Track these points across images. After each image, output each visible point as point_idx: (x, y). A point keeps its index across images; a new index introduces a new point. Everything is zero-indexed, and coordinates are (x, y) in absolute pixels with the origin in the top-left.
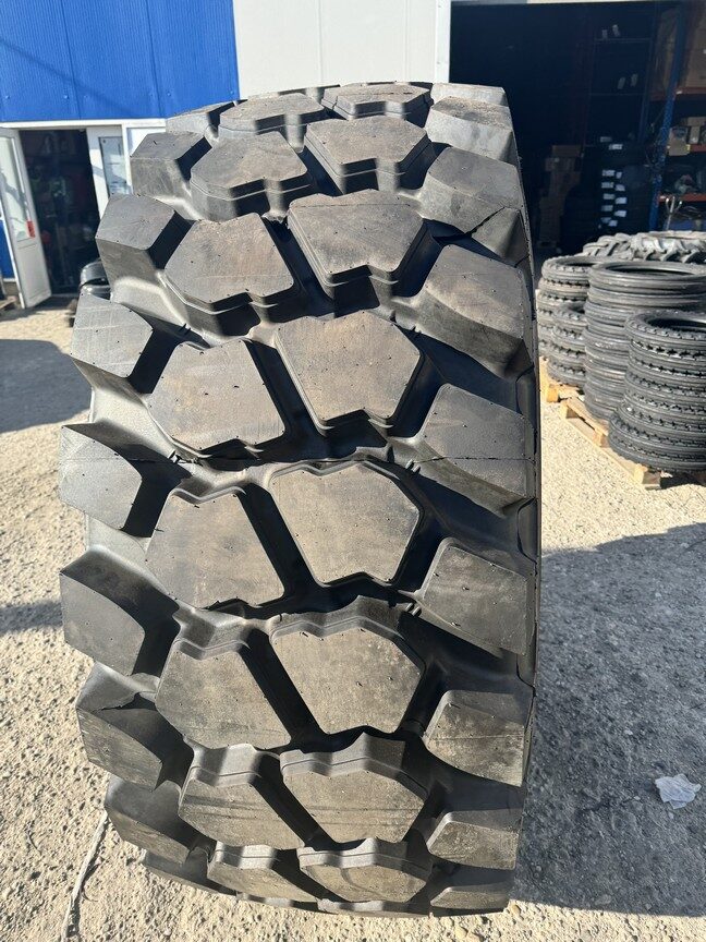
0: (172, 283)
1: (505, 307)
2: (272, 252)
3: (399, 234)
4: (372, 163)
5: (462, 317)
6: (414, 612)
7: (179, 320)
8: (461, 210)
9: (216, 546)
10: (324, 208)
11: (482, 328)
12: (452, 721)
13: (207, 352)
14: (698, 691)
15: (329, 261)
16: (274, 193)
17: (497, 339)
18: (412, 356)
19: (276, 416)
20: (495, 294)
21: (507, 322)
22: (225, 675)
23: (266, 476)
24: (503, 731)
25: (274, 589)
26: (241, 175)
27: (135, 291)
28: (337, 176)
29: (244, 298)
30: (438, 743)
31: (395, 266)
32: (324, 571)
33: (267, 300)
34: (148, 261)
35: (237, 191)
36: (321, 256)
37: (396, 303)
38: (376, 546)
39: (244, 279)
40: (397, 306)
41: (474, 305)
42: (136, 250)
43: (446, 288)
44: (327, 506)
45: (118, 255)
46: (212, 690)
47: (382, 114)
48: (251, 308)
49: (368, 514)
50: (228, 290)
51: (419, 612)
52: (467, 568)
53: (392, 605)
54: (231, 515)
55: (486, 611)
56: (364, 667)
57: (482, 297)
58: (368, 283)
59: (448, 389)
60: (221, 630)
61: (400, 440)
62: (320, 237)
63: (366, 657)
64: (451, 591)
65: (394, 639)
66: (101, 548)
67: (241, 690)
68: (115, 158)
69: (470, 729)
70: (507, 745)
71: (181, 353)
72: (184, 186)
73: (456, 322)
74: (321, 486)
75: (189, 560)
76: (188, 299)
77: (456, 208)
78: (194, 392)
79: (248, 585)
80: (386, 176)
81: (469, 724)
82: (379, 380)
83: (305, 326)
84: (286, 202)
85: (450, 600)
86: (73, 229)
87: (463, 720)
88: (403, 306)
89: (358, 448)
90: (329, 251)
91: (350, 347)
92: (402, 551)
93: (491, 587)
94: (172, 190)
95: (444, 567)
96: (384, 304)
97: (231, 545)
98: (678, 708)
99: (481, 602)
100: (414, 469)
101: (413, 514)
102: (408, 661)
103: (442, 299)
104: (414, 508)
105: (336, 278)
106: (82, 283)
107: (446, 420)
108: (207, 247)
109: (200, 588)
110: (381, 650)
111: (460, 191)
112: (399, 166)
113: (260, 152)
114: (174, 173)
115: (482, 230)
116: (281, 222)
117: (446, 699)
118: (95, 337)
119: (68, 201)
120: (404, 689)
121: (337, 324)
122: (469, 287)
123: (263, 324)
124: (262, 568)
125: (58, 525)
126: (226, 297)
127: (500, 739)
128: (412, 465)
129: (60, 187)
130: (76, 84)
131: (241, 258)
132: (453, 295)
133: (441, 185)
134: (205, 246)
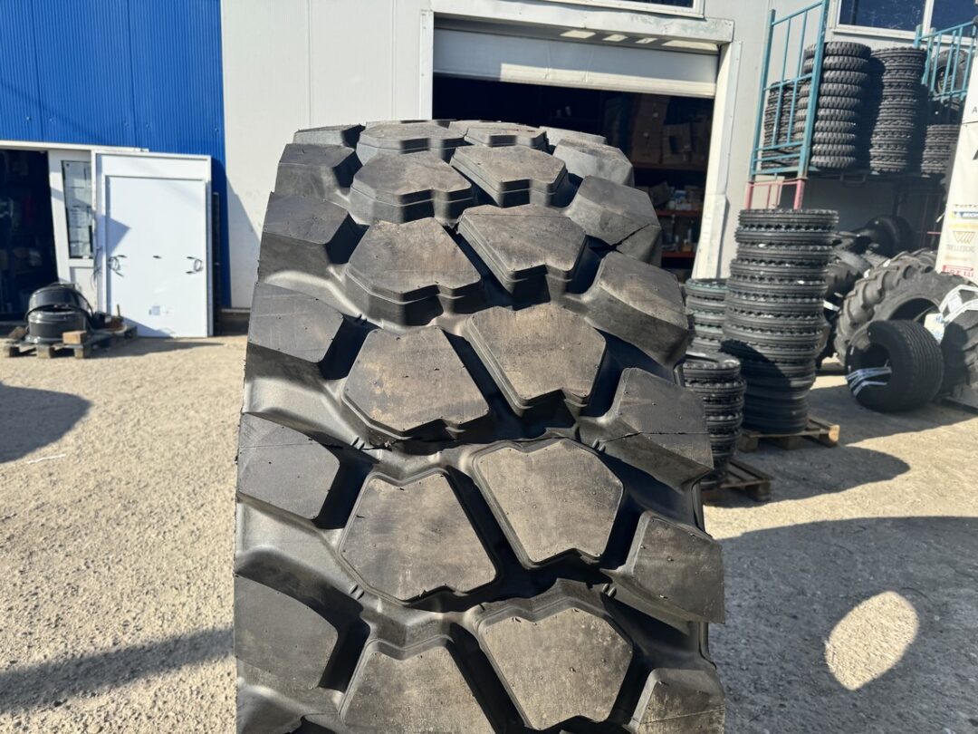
1: (669, 303)
2: (455, 251)
3: (567, 240)
4: (526, 184)
5: (634, 310)
6: (610, 593)
8: (609, 226)
9: (422, 530)
11: (653, 320)
12: (661, 700)
13: (404, 338)
15: (510, 260)
16: (440, 203)
17: (666, 330)
18: (599, 342)
19: (479, 396)
20: (660, 293)
21: (673, 315)
22: (429, 675)
23: (465, 460)
24: (707, 706)
25: (485, 573)
26: (409, 184)
28: (494, 193)
29: (433, 290)
30: (647, 727)
31: (571, 267)
32: (534, 548)
33: (456, 292)
35: (406, 198)
36: (502, 257)
37: (567, 300)
38: (585, 521)
39: (432, 273)
40: (568, 300)
41: (644, 300)
43: (618, 286)
44: (536, 482)
46: (414, 693)
47: (515, 145)
48: (437, 299)
49: (576, 489)
50: (417, 283)
51: (615, 592)
52: (670, 539)
53: (590, 587)
54: (438, 494)
55: (690, 581)
56: (577, 651)
57: (649, 295)
58: (544, 281)
59: (626, 372)
60: (412, 628)
61: (590, 419)
62: (497, 240)
63: (580, 638)
64: (657, 563)
65: (605, 618)
67: (446, 690)
68: (79, 182)
69: (677, 708)
70: (711, 722)
72: (340, 192)
73: (628, 315)
74: (529, 463)
75: (393, 546)
76: (377, 290)
77: (604, 223)
78: (393, 375)
79: (457, 570)
80: (538, 195)
81: (677, 702)
82: (573, 362)
83: (497, 316)
84: (455, 211)
85: (658, 571)
87: (672, 698)
88: (574, 302)
89: (548, 429)
90: (509, 253)
91: (542, 333)
92: (610, 525)
93: (692, 557)
95: (649, 539)
96: (555, 300)
97: (439, 527)
99: (685, 573)
100: (600, 449)
101: (618, 488)
102: (621, 641)
103: (615, 294)
104: (618, 481)
105: (518, 275)
106: (31, 309)
107: (637, 399)
108: (390, 245)
109: (405, 577)
110: (595, 630)
111: (609, 209)
112: (551, 187)
113: (420, 167)
115: (626, 244)
116: (453, 227)
117: (652, 680)
118: (278, 324)
119: (15, 223)
120: (617, 670)
121: (527, 313)
122: (637, 287)
123: (446, 315)
124: (473, 551)
126: (417, 288)
127: (704, 715)
128: (598, 444)
130: (41, 105)
131: (426, 255)
132: (624, 291)
133: (591, 204)
134: (387, 244)
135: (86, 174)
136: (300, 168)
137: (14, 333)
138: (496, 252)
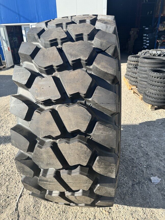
0: (36, 63)
1: (112, 68)
2: (58, 55)
3: (88, 51)
4: (82, 34)
5: (102, 70)
6: (91, 138)
7: (37, 71)
8: (102, 45)
9: (45, 123)
10: (70, 45)
11: (107, 73)
12: (99, 163)
13: (43, 79)
14: (162, 157)
15: (71, 57)
16: (59, 41)
17: (110, 76)
18: (90, 80)
20: (110, 65)
21: (112, 72)
22: (47, 152)
23: (56, 107)
24: (110, 166)
25: (58, 133)
26: (52, 37)
27: (27, 64)
28: (74, 37)
29: (52, 66)
30: (96, 168)
31: (87, 59)
32: (70, 129)
33: (57, 66)
34: (30, 57)
35: (51, 41)
36: (69, 57)
38: (81, 123)
39: (52, 62)
40: (87, 68)
41: (105, 67)
42: (27, 55)
43: (98, 64)
44: (70, 114)
45: (24, 56)
46: (45, 156)
47: (85, 23)
48: (53, 68)
49: (80, 116)
50: (48, 64)
51: (92, 138)
52: (102, 128)
53: (86, 137)
54: (49, 116)
55: (107, 138)
56: (79, 151)
57: (107, 66)
58: (80, 62)
59: (98, 87)
60: (47, 142)
61: (87, 99)
62: (69, 52)
63: (79, 148)
64: (98, 134)
65: (86, 145)
66: (20, 123)
67: (51, 156)
69: (103, 165)
70: (112, 169)
71: (37, 79)
72: (39, 40)
73: (100, 72)
74: (69, 110)
75: (39, 126)
76: (39, 66)
77: (101, 45)
78: (40, 88)
79: (53, 132)
80: (85, 37)
81: (103, 164)
82: (82, 85)
83: (66, 72)
84: (62, 43)
85: (98, 136)
87: (102, 163)
88: (89, 68)
89: (78, 101)
90: (71, 55)
91: (76, 77)
92: (87, 125)
93: (108, 133)
94: (36, 41)
95: (97, 128)
96: (84, 67)
97: (48, 123)
98: (157, 161)
99: (106, 136)
100: (91, 106)
101: (90, 116)
102: (89, 150)
103: (97, 66)
104: (90, 115)
105: (73, 61)
106: (21, 62)
107: (98, 95)
109: (42, 133)
110: (83, 147)
111: (102, 41)
112: (88, 35)
113: (56, 32)
114: (37, 37)
115: (107, 50)
116: (61, 48)
117: (97, 158)
118: (18, 75)
120: (88, 156)
121: (73, 72)
122: (104, 64)
123: (56, 72)
124: (56, 128)
125: (14, 118)
126: (48, 66)
127: (110, 167)
128: (90, 105)
129: (15, 39)
130: (19, 15)
131: (51, 57)
132: (100, 65)
133: (98, 40)
134: (43, 54)
138: (68, 55)
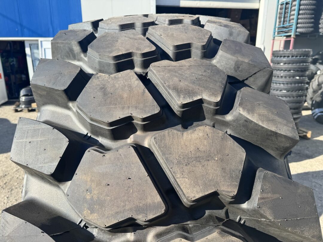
0: (81, 110)
1: (285, 122)
2: (144, 92)
3: (215, 81)
4: (189, 45)
5: (263, 128)
7: (84, 131)
8: (240, 69)
10: (170, 68)
11: (275, 134)
13: (108, 155)
15: (179, 96)
16: (138, 60)
17: (283, 140)
19: (158, 199)
20: (278, 115)
21: (288, 130)
26: (119, 50)
27: (54, 113)
28: (170, 51)
29: (130, 119)
31: (218, 99)
33: (144, 120)
34: (64, 96)
35: (117, 58)
36: (174, 94)
37: (216, 119)
39: (129, 107)
41: (269, 120)
42: (57, 90)
43: (251, 110)
45: (44, 93)
48: (133, 124)
50: (119, 115)
57: (271, 116)
58: (201, 108)
59: (261, 172)
62: (171, 83)
68: (35, 51)
71: (90, 155)
72: (82, 55)
76: (92, 120)
77: (237, 66)
78: (99, 184)
80: (196, 52)
82: (223, 169)
83: (171, 136)
84: (146, 65)
86: (18, 76)
88: (221, 120)
89: (207, 212)
90: (178, 91)
91: (202, 148)
94: (75, 58)
96: (208, 119)
100: (242, 222)
103: (249, 117)
105: (184, 106)
106: (21, 96)
107: (269, 195)
108: (103, 89)
111: (240, 58)
112: (204, 47)
113: (126, 38)
114: (77, 48)
115: (251, 79)
116: (144, 75)
118: (28, 146)
121: (191, 134)
122: (263, 111)
123: (139, 133)
126: (118, 118)
128: (241, 219)
129: (13, 61)
130: (21, 25)
131: (125, 95)
132: (255, 114)
133: (229, 56)
134: (101, 88)
135: (38, 48)
136: (62, 43)
137: (16, 104)
138: (170, 91)
